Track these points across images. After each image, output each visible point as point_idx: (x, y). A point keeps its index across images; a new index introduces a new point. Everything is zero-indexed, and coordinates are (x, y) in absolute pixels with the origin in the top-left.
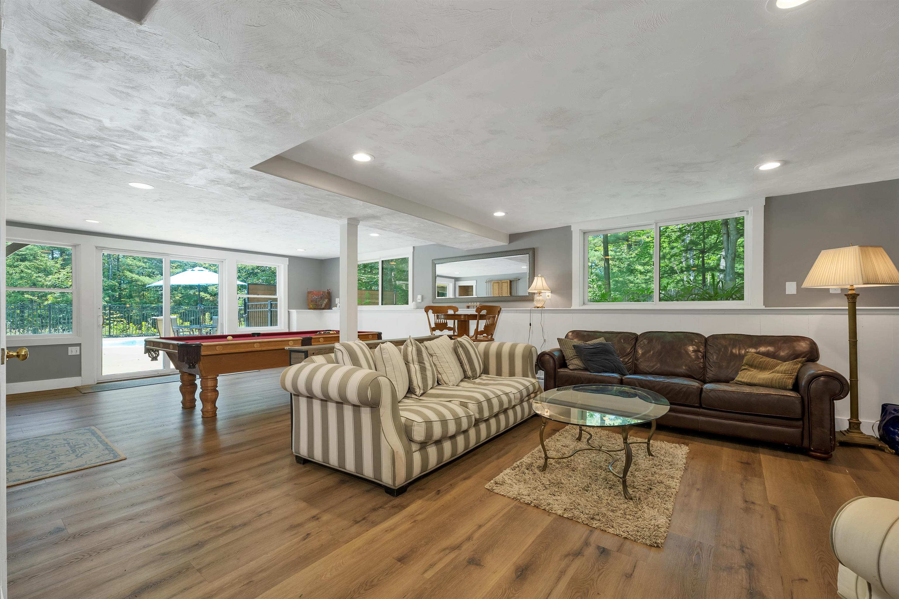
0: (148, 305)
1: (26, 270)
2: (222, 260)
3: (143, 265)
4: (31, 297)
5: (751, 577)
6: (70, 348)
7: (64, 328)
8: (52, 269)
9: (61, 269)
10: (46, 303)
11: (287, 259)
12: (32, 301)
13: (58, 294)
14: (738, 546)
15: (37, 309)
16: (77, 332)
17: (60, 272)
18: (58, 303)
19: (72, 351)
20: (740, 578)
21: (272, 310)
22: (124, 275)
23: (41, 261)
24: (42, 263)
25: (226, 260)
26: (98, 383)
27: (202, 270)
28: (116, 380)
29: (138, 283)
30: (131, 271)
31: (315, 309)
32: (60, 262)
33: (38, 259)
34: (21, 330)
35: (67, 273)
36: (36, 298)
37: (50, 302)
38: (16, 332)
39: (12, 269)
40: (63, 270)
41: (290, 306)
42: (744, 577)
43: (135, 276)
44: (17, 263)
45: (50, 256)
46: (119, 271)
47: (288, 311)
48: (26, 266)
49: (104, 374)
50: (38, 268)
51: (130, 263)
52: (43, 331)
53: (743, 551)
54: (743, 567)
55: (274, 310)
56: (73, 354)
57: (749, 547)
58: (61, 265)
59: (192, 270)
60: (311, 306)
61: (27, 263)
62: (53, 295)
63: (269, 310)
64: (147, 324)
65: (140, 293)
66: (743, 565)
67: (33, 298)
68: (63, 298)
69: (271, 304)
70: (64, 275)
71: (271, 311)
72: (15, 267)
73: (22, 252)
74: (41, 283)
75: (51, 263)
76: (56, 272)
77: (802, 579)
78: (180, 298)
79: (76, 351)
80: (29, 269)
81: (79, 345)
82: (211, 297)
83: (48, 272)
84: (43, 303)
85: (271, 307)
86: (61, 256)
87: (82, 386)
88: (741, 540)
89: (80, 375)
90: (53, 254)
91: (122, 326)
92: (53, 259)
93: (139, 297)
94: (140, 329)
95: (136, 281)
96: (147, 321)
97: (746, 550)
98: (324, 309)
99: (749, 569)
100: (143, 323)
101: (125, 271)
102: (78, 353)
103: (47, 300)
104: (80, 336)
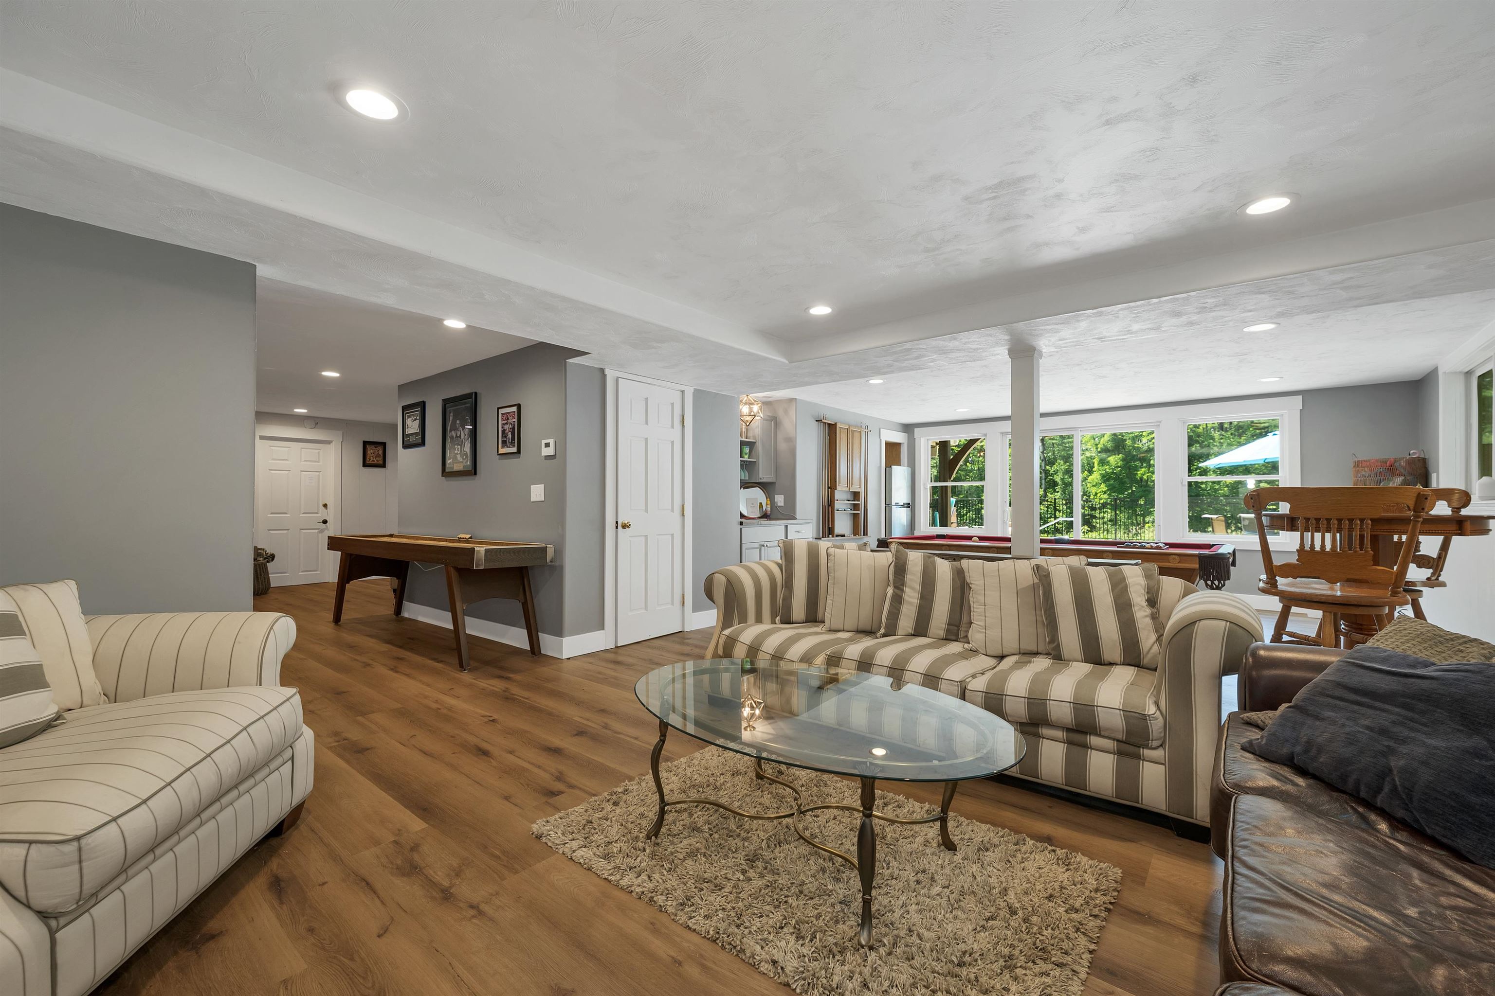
5: (430, 883)
11: (1299, 398)
14: (484, 907)
20: (439, 873)
42: (437, 877)
53: (472, 907)
54: (450, 887)
57: (474, 921)
59: (1274, 434)
66: (453, 889)
77: (385, 932)
88: (494, 921)
97: (472, 912)
99: (443, 891)
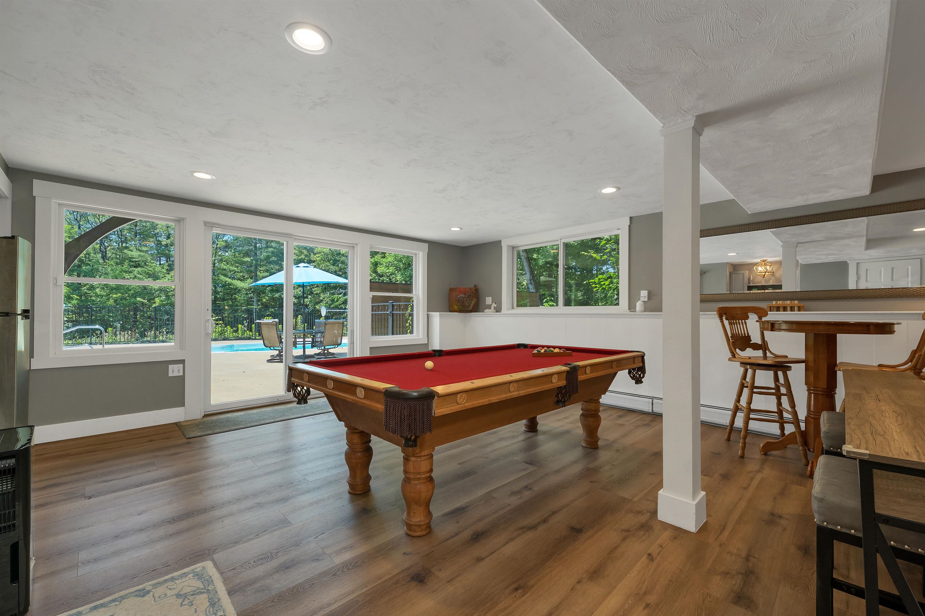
0: (239, 307)
1: (138, 276)
2: (353, 245)
3: (235, 270)
4: (142, 300)
6: (171, 367)
7: (167, 330)
8: (159, 274)
9: (167, 274)
10: (154, 306)
11: (427, 245)
12: (143, 304)
13: (164, 298)
15: (147, 311)
16: (180, 343)
17: (166, 276)
18: (164, 305)
19: (173, 371)
21: (393, 312)
22: (218, 279)
23: (151, 266)
24: (151, 269)
25: (357, 245)
26: (205, 416)
27: (307, 267)
28: (228, 410)
29: (231, 287)
30: (226, 275)
31: (460, 311)
32: (166, 267)
33: (148, 265)
34: (130, 332)
35: (171, 277)
36: (146, 301)
37: (157, 305)
38: (125, 334)
39: (127, 274)
40: (168, 275)
41: (431, 308)
43: (229, 280)
44: (132, 269)
45: (158, 263)
46: (215, 275)
47: (428, 314)
48: (139, 272)
49: (212, 403)
50: (148, 274)
51: (225, 267)
52: (149, 333)
55: (396, 312)
56: (174, 375)
58: (167, 270)
59: (297, 267)
60: (456, 307)
61: (139, 269)
62: (159, 298)
63: (390, 313)
64: (243, 327)
65: (232, 296)
67: (144, 301)
68: (168, 301)
69: (393, 305)
70: (169, 279)
71: (393, 314)
72: (129, 273)
73: (135, 259)
74: (150, 287)
75: (158, 268)
76: (162, 277)
78: (267, 300)
79: (179, 371)
80: (141, 274)
81: (182, 362)
82: (296, 300)
83: (156, 277)
84: (151, 305)
85: (393, 310)
86: (167, 262)
87: (185, 421)
89: (183, 405)
90: (160, 261)
91: (220, 329)
92: (160, 264)
93: (231, 299)
94: (236, 331)
95: (230, 284)
96: (243, 324)
98: (471, 311)
100: (240, 326)
101: (220, 276)
102: (181, 374)
103: (155, 303)
104: (184, 349)
